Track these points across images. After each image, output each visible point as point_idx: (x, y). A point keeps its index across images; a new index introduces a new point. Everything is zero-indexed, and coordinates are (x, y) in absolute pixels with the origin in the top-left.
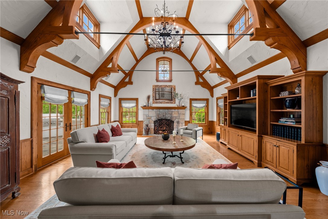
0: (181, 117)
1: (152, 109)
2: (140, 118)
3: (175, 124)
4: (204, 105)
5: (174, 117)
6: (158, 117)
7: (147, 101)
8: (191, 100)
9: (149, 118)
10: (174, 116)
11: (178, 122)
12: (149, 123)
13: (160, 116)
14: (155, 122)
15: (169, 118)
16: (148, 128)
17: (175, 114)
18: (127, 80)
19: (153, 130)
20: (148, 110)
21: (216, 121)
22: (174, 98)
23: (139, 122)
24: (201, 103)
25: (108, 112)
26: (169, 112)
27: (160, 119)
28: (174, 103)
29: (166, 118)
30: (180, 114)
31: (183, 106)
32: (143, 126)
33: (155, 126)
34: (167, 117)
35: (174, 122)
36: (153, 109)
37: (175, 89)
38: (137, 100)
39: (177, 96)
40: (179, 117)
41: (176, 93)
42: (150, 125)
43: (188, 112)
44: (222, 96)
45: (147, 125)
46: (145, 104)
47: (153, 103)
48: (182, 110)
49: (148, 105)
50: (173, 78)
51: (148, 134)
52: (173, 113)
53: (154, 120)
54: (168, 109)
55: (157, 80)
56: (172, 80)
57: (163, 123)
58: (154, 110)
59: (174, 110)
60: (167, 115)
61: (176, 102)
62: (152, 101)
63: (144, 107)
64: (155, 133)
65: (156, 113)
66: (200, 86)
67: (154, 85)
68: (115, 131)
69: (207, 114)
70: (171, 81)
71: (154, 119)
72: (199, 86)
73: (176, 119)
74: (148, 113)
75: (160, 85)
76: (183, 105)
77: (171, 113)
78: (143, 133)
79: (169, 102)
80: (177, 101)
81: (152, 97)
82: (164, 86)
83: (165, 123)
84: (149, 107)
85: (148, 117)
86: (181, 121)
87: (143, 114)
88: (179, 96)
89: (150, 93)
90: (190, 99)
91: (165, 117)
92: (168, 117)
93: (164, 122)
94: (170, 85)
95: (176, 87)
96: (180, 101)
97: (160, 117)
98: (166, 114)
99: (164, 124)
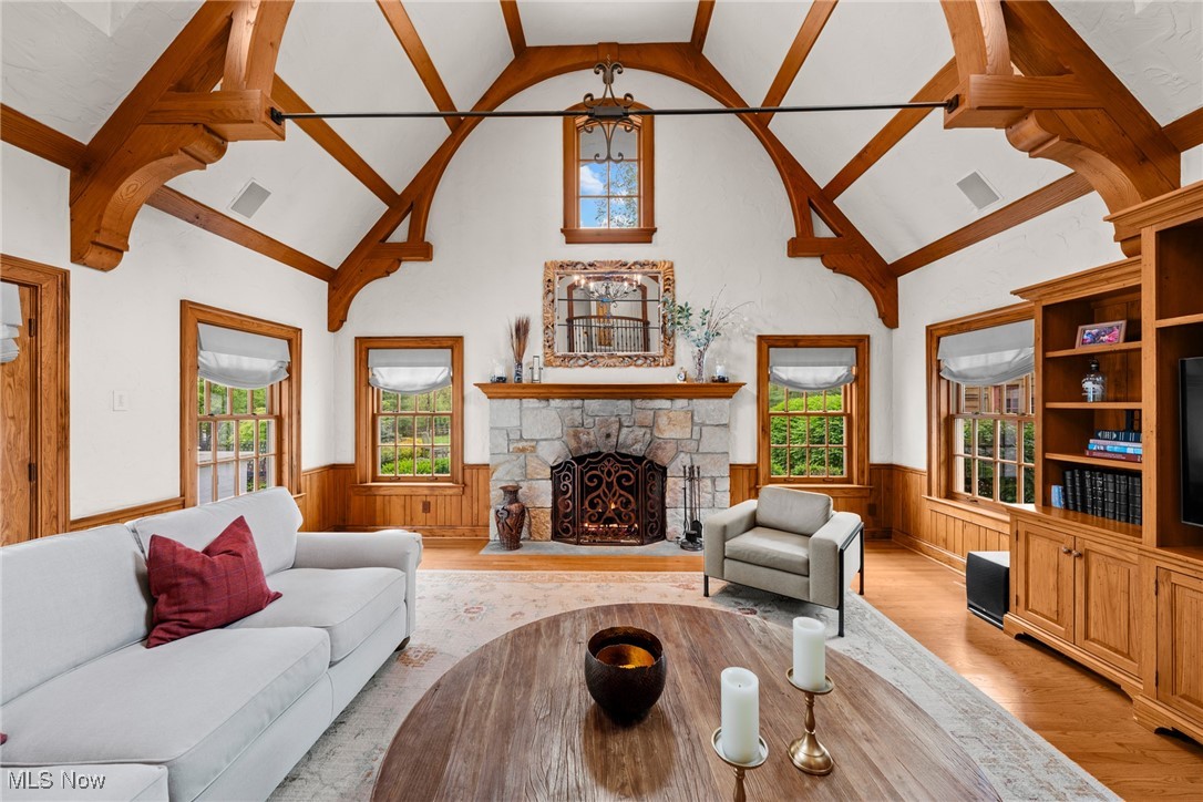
0: (711, 441)
1: (539, 397)
2: (475, 453)
3: (675, 485)
4: (841, 371)
5: (666, 441)
6: (573, 444)
7: (511, 355)
8: (765, 346)
9: (524, 449)
10: (666, 435)
11: (692, 475)
12: (526, 477)
13: (584, 438)
14: (558, 472)
15: (638, 449)
16: (514, 507)
17: (671, 423)
18: (400, 234)
19: (546, 518)
20: (517, 401)
21: (923, 467)
22: (669, 332)
23: (468, 472)
24: (824, 360)
25: (279, 420)
26: (639, 416)
27: (585, 451)
28: (665, 360)
29: (624, 451)
30: (703, 424)
31: (722, 380)
32: (488, 492)
33: (556, 493)
34: (629, 442)
35: (665, 469)
36: (547, 399)
37: (670, 283)
38: (454, 344)
39: (683, 321)
40: (694, 444)
41: (680, 302)
42: (530, 489)
43: (745, 415)
44: (1018, 300)
45: (512, 493)
46: (500, 372)
47: (548, 364)
48: (716, 401)
49: (518, 374)
50: (659, 222)
51: (518, 539)
52: (662, 421)
53: (551, 461)
54: (632, 397)
55: (571, 235)
56: (655, 230)
57: (604, 476)
58: (555, 403)
59: (665, 404)
60: (625, 430)
61: (677, 358)
62: (540, 351)
63: (498, 388)
64: (556, 536)
65: (562, 422)
66: (818, 261)
67: (549, 261)
68: (171, 589)
69: (860, 422)
70: (646, 234)
71: (552, 453)
72: (814, 265)
73: (678, 452)
74: (516, 423)
75: (586, 261)
76: (719, 371)
77: (649, 421)
78: (491, 537)
79: (638, 357)
80: (684, 351)
81: (542, 328)
82: (611, 263)
83: (613, 478)
84: (525, 387)
85: (521, 445)
86: (708, 468)
87: (491, 428)
88: (695, 320)
89: (532, 307)
90: (761, 338)
91: (613, 440)
92: (633, 441)
93: (609, 473)
94: (642, 259)
95: (676, 268)
96: (701, 354)
97: (588, 445)
98: (621, 426)
99: (609, 486)
